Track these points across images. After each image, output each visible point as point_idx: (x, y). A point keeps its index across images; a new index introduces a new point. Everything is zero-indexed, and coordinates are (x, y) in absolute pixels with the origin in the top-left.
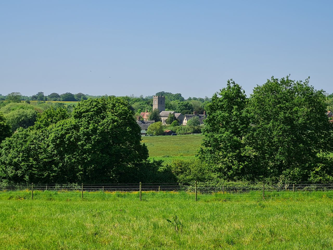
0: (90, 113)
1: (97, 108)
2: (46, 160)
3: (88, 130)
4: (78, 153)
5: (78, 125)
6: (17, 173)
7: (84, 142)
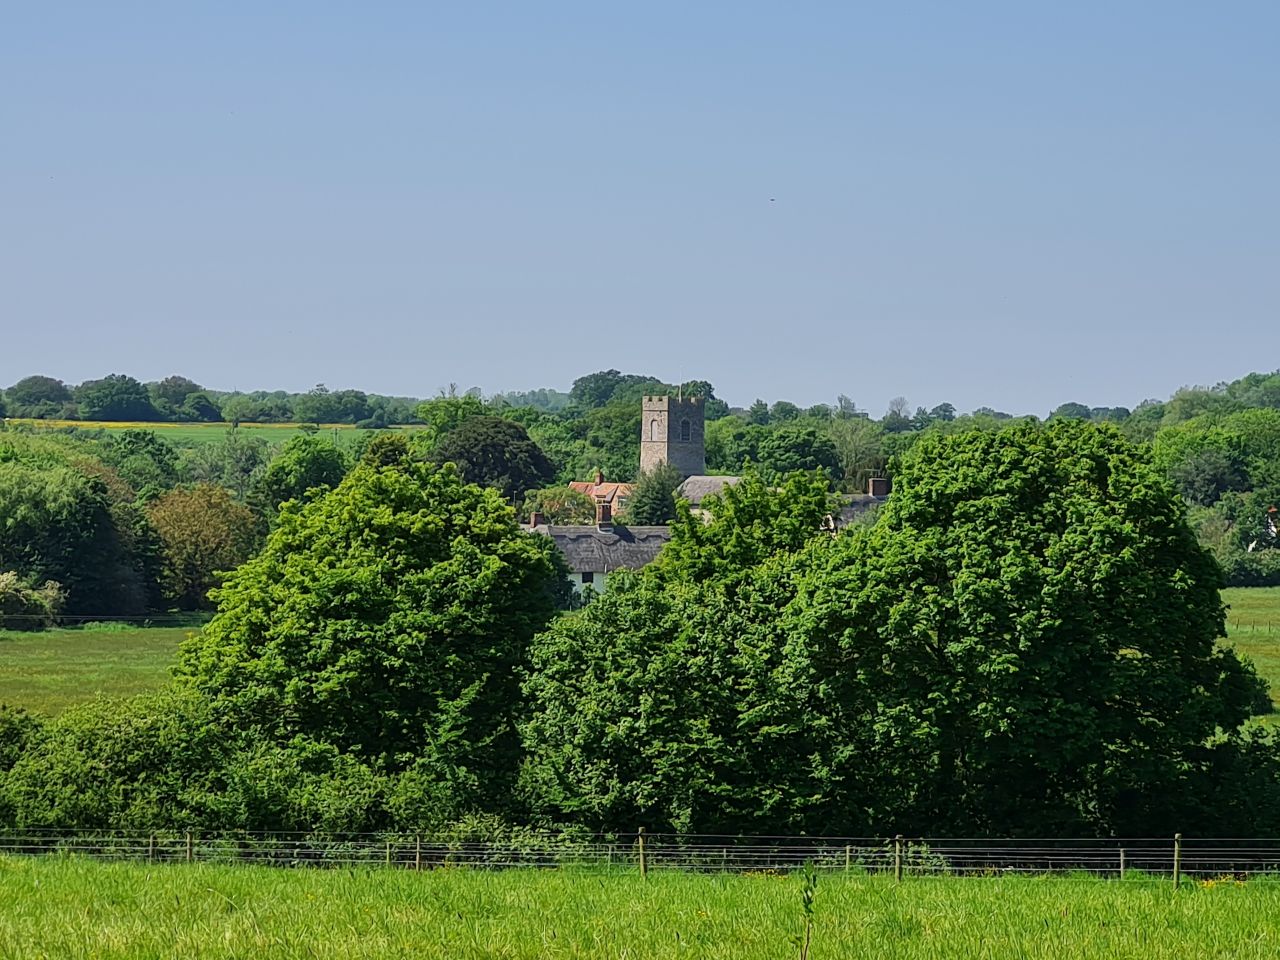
0: (995, 502)
1: (1023, 476)
2: (775, 729)
3: (995, 583)
4: (948, 694)
5: (943, 560)
6: (631, 791)
7: (976, 643)
